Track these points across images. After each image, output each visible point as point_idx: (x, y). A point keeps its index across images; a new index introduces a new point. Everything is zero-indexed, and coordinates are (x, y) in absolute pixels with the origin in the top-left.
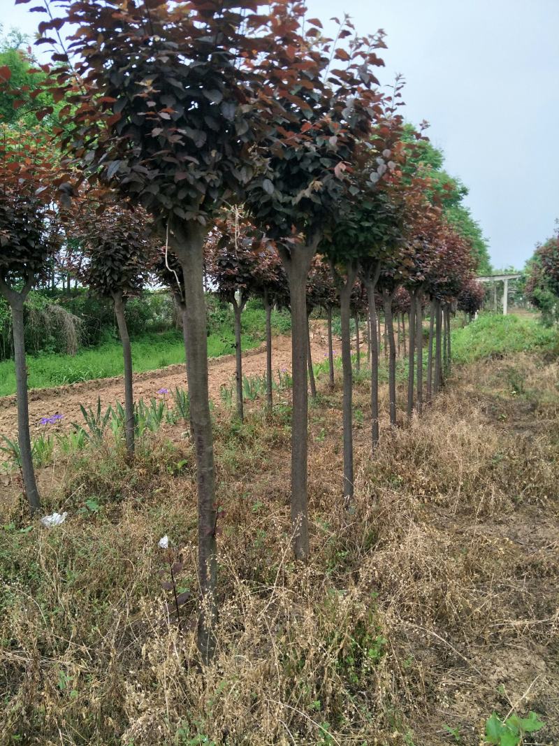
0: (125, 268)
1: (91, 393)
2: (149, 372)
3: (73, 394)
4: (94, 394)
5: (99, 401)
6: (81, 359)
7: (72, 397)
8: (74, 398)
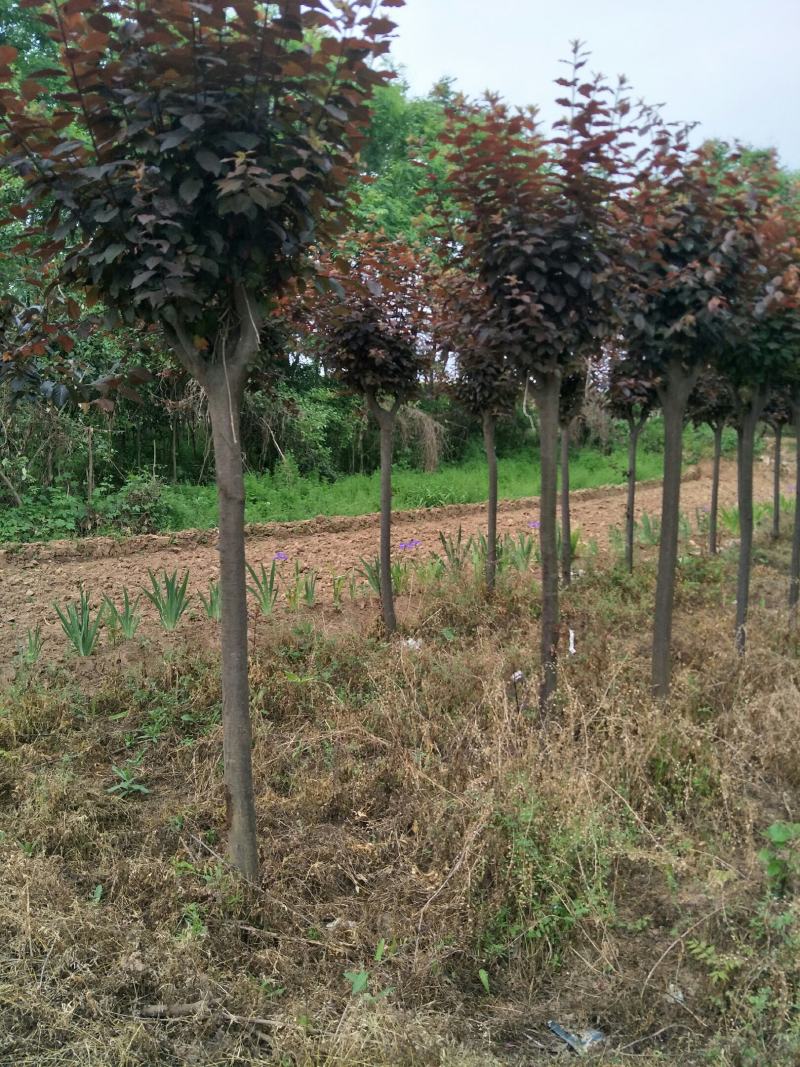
0: (497, 383)
1: (450, 521)
2: (523, 500)
3: (430, 521)
4: (454, 522)
5: (460, 531)
6: (441, 477)
7: (428, 524)
8: (432, 526)
